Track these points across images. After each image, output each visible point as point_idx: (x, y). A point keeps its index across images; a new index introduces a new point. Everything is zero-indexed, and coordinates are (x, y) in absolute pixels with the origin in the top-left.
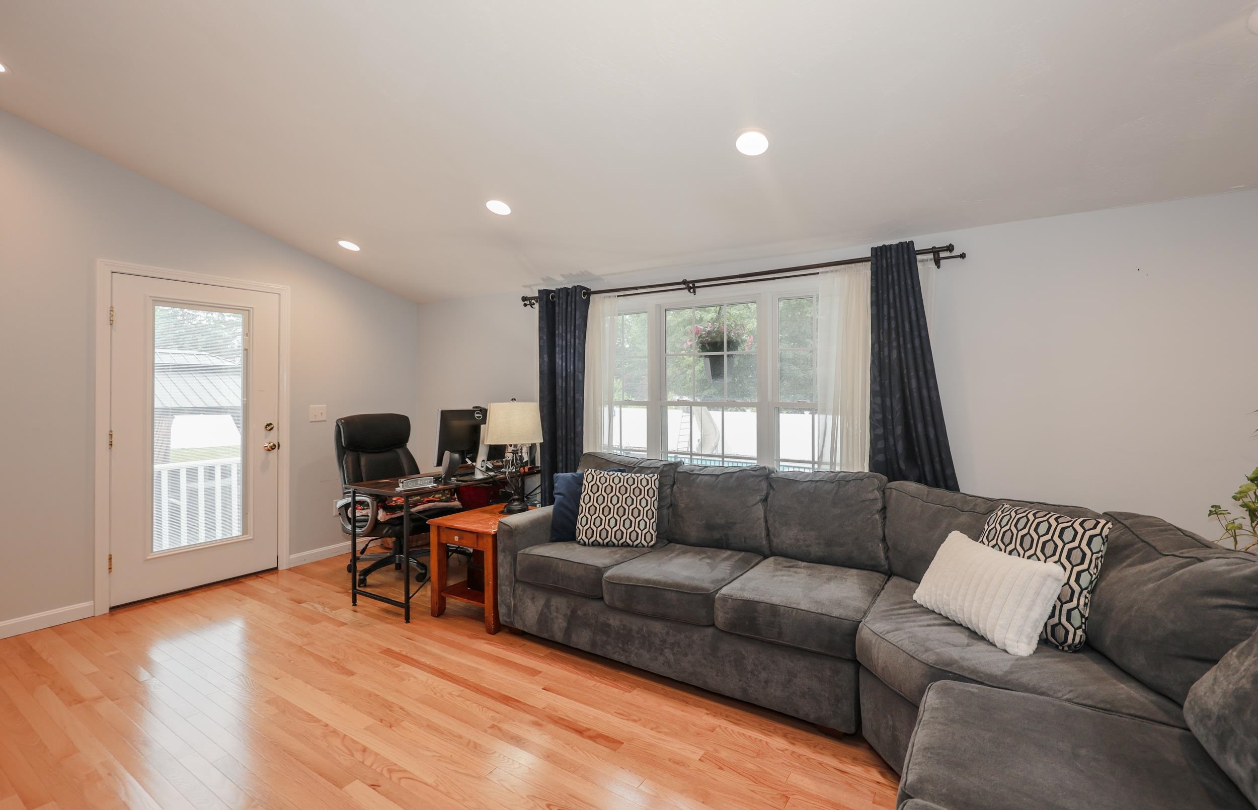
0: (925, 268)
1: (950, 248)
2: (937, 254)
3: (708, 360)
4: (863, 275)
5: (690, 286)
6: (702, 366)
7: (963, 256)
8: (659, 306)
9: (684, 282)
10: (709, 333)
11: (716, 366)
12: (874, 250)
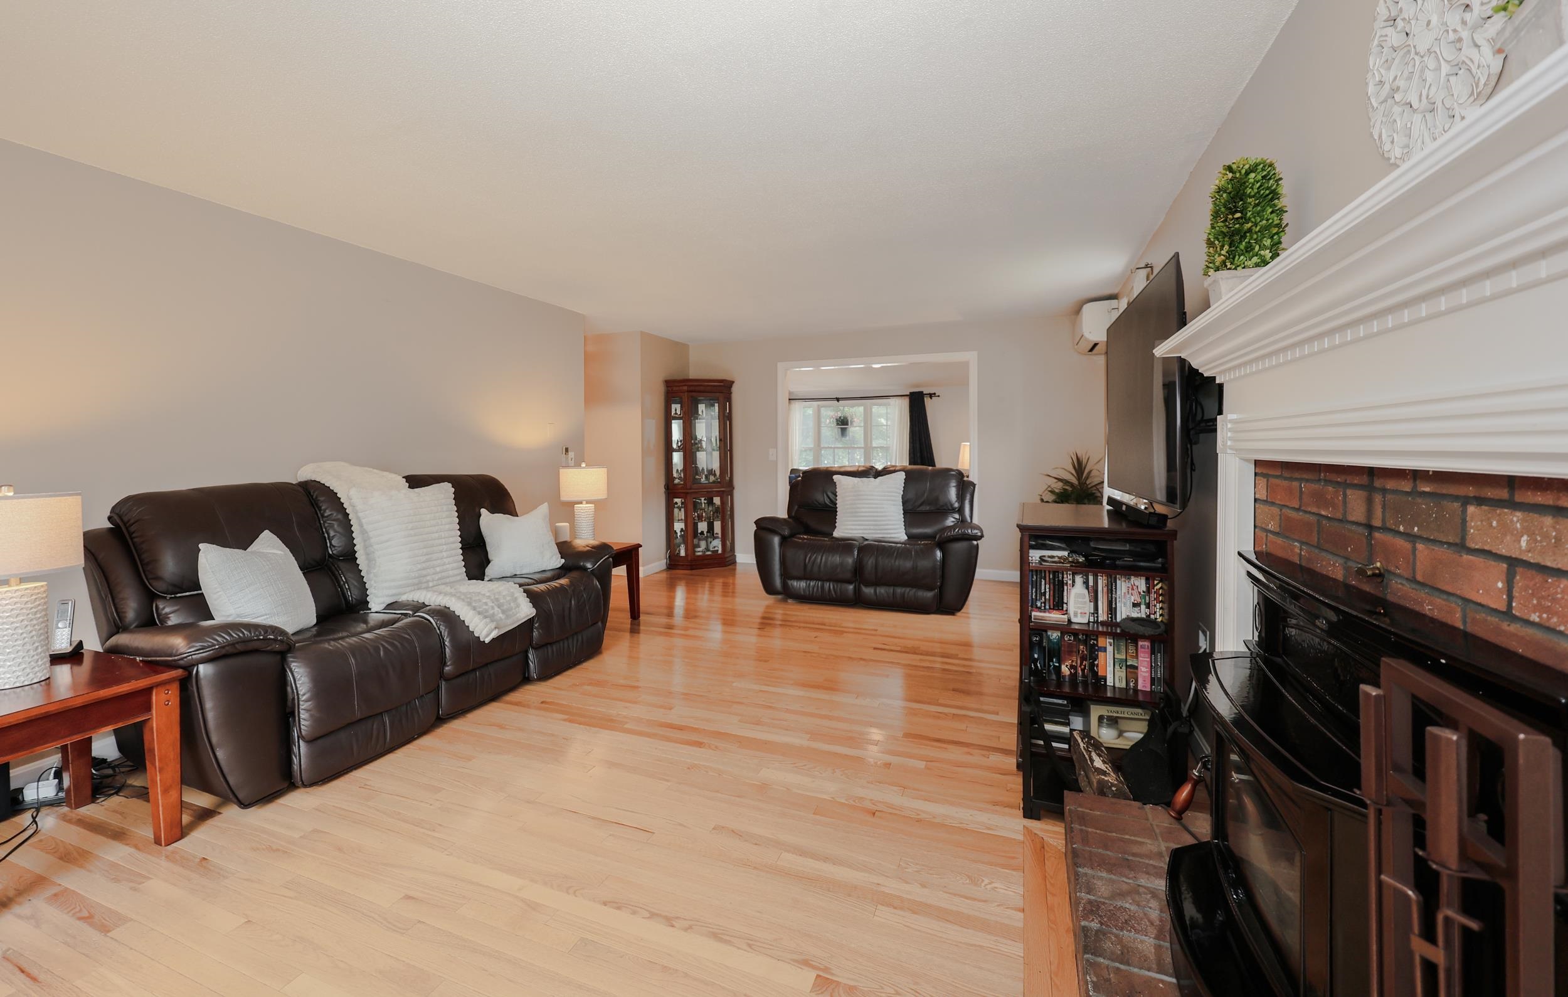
0: (927, 400)
1: (935, 394)
2: (931, 395)
3: (840, 430)
4: (906, 402)
5: (838, 400)
6: (837, 430)
7: (939, 396)
8: (818, 406)
9: (836, 398)
10: (840, 417)
11: (843, 432)
12: (910, 393)
